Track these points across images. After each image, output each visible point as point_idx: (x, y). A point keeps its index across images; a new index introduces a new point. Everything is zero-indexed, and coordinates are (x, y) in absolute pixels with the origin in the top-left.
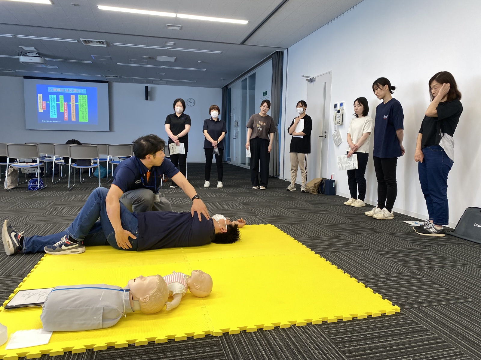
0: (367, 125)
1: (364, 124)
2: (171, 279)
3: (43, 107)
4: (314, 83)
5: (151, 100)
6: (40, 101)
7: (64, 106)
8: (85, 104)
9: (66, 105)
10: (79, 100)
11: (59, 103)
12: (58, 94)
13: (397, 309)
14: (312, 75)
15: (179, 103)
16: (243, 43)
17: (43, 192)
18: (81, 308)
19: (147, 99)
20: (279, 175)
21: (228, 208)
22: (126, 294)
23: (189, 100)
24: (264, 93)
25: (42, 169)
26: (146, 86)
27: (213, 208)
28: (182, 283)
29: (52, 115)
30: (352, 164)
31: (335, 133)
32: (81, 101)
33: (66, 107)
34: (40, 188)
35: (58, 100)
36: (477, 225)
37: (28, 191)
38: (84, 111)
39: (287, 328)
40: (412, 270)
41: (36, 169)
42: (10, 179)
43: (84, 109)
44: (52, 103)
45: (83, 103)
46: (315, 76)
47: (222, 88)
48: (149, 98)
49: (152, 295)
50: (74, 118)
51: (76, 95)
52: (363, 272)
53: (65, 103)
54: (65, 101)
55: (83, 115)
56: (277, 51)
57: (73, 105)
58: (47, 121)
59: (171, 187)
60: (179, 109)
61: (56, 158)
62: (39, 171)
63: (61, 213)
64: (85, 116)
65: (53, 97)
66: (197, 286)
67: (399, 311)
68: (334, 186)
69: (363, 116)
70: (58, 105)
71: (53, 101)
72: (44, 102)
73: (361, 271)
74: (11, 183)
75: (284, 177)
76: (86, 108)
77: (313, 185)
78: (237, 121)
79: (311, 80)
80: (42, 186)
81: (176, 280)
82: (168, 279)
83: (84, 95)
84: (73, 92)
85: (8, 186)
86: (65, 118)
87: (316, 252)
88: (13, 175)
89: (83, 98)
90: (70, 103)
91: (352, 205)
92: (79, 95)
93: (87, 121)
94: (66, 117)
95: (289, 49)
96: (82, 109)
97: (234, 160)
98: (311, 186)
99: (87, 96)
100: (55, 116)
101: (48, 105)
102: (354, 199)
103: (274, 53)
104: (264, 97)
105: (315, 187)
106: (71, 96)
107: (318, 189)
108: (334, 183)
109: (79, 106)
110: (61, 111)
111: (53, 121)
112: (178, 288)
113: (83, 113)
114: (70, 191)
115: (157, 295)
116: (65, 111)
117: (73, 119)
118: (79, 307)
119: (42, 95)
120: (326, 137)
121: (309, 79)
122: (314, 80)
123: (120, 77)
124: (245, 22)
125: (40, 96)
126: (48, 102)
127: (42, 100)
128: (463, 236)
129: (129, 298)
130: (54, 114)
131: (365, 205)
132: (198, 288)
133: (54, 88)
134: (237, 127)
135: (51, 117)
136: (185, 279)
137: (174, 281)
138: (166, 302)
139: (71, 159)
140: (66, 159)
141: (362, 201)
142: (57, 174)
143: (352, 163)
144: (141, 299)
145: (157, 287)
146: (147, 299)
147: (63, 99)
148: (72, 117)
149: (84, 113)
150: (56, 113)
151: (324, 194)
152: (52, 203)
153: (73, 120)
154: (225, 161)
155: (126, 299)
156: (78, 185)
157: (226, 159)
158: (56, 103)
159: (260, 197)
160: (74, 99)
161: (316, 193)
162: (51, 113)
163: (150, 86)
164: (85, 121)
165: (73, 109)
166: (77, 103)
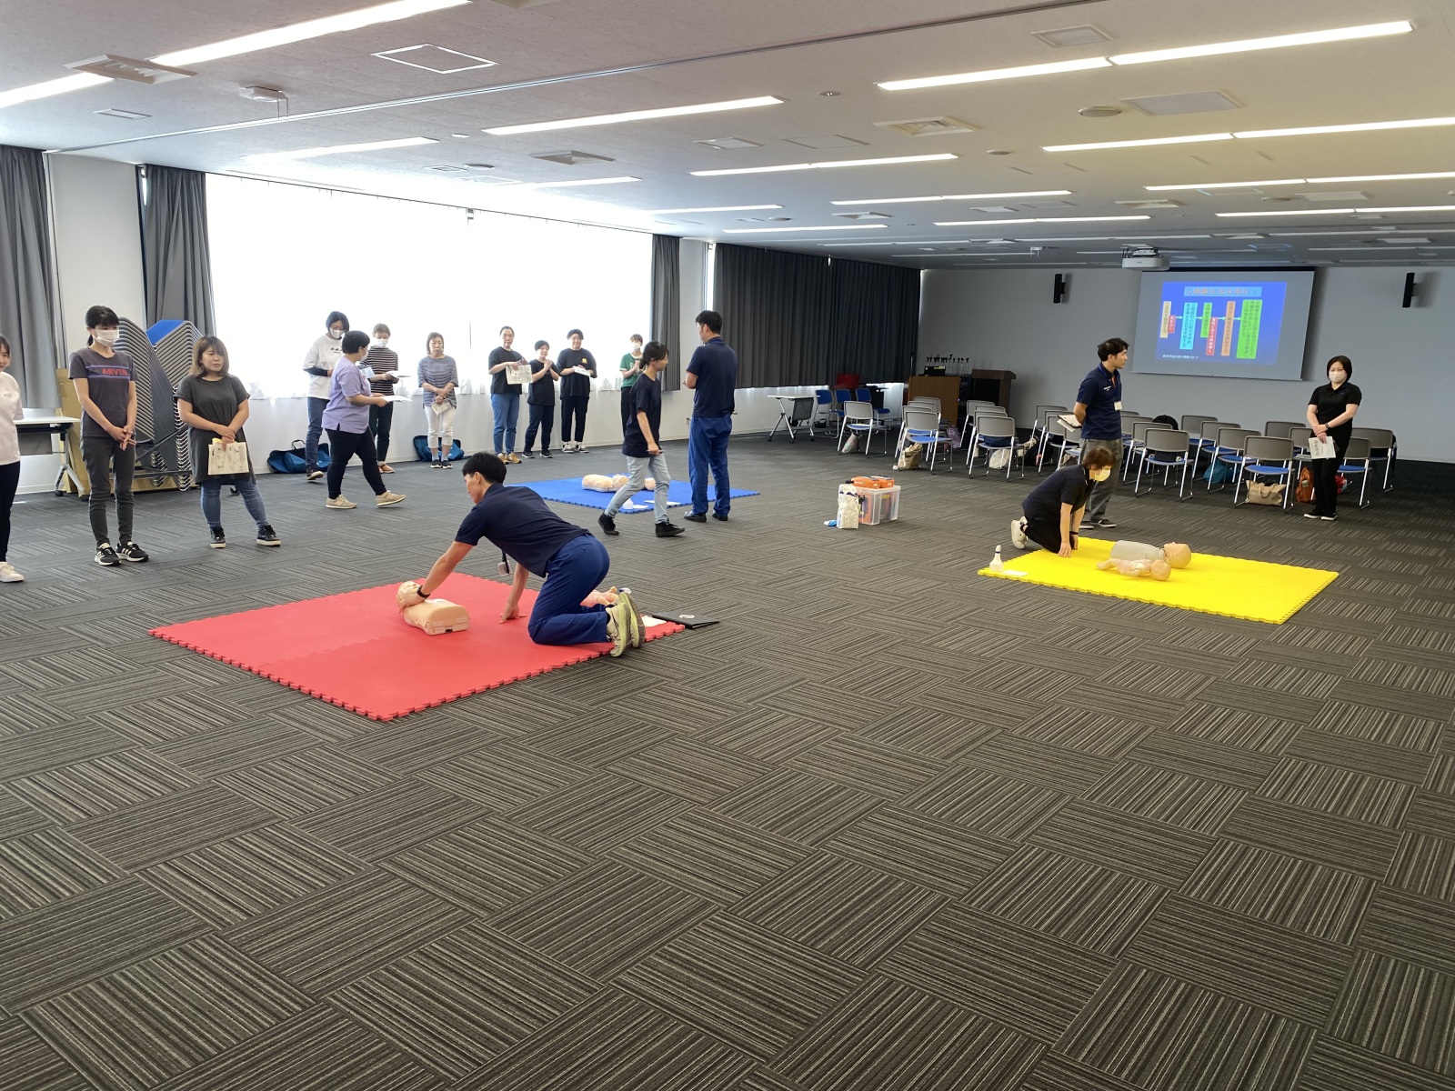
3: (1169, 327)
6: (1166, 315)
7: (1211, 326)
8: (1256, 319)
9: (1214, 323)
10: (1243, 312)
11: (1201, 318)
12: (1201, 301)
15: (1337, 365)
19: (1407, 304)
26: (1408, 274)
29: (1184, 345)
32: (1246, 314)
33: (1215, 327)
35: (1200, 313)
38: (1251, 335)
43: (1252, 332)
44: (1187, 320)
45: (1251, 318)
50: (1226, 350)
51: (1239, 301)
53: (1214, 319)
54: (1213, 315)
55: (1247, 344)
58: (1173, 356)
60: (1336, 375)
64: (1250, 346)
65: (1190, 308)
70: (1198, 323)
71: (1189, 315)
72: (1172, 317)
76: (1254, 328)
83: (1255, 301)
84: (1233, 295)
86: (1209, 349)
89: (1252, 306)
90: (1224, 318)
92: (1245, 301)
93: (1254, 357)
94: (1211, 347)
96: (1246, 331)
99: (1261, 301)
100: (1190, 347)
101: (1179, 324)
109: (1242, 324)
110: (1202, 335)
111: (1185, 357)
113: (1248, 340)
116: (1210, 335)
117: (1225, 352)
119: (1171, 302)
125: (1167, 305)
126: (1180, 317)
127: (1169, 314)
133: (1197, 288)
135: (1181, 347)
147: (1210, 311)
148: (1224, 348)
149: (1251, 339)
150: (1192, 340)
153: (1223, 354)
158: (1195, 318)
160: (1233, 310)
162: (1182, 339)
163: (1418, 271)
164: (1249, 357)
165: (1228, 331)
166: (1239, 319)
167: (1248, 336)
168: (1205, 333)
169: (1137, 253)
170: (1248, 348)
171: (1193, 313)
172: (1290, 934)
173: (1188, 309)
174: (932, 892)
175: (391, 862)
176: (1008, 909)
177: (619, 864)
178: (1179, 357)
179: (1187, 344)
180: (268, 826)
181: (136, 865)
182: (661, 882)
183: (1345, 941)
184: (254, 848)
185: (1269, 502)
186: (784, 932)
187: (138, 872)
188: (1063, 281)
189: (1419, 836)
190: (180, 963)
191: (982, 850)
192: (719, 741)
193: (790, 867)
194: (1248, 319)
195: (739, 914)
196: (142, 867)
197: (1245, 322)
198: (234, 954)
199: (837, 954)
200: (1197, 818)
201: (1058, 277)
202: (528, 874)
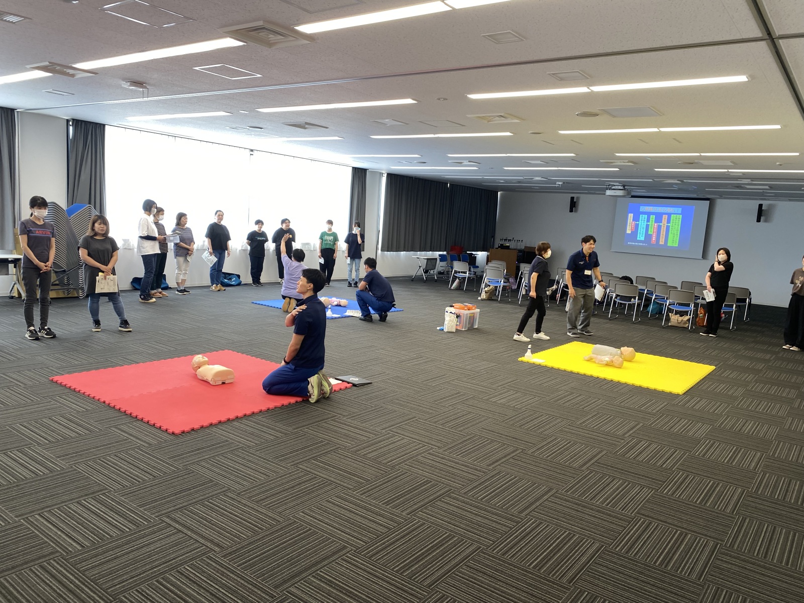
3: (631, 227)
6: (630, 221)
7: (654, 228)
8: (678, 225)
9: (655, 226)
10: (671, 221)
11: (649, 223)
12: (649, 214)
19: (759, 220)
26: (759, 204)
32: (673, 222)
33: (656, 229)
35: (648, 220)
38: (676, 233)
44: (641, 224)
45: (675, 224)
50: (662, 241)
51: (669, 215)
53: (656, 224)
54: (656, 222)
55: (673, 238)
57: (664, 227)
70: (647, 226)
71: (643, 221)
76: (677, 230)
83: (678, 215)
84: (666, 212)
89: (676, 218)
90: (661, 224)
92: (672, 215)
93: (677, 246)
94: (654, 239)
96: (673, 231)
99: (681, 216)
100: (642, 238)
101: (637, 226)
106: (664, 216)
110: (649, 233)
111: (640, 244)
113: (674, 236)
116: (653, 232)
117: (662, 242)
119: (633, 214)
125: (631, 216)
126: (638, 223)
127: (632, 221)
133: (647, 207)
135: (638, 239)
147: (654, 220)
148: (661, 240)
150: (644, 235)
153: (661, 243)
158: (645, 224)
160: (666, 220)
162: (638, 234)
163: (765, 203)
164: (675, 246)
165: (663, 231)
166: (669, 225)
167: (674, 234)
168: (651, 231)
169: (614, 187)
170: (673, 241)
171: (644, 220)
172: (669, 574)
173: (642, 218)
174: (472, 544)
175: (168, 517)
176: (514, 554)
177: (298, 523)
178: (637, 244)
179: (640, 237)
180: (101, 494)
181: (22, 515)
182: (320, 534)
183: (699, 579)
184: (92, 507)
185: (682, 325)
186: (387, 565)
187: (23, 519)
188: (575, 201)
189: (746, 519)
190: (39, 574)
191: (503, 520)
192: (363, 452)
193: (395, 527)
194: (674, 225)
195: (362, 554)
196: (26, 516)
197: (672, 226)
198: (72, 570)
199: (415, 579)
200: (625, 504)
201: (572, 198)
202: (246, 527)
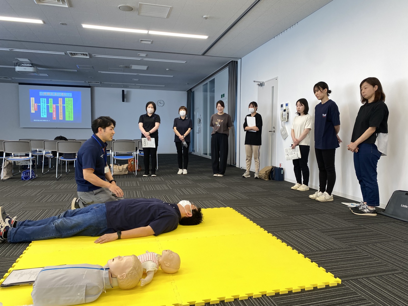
0: (307, 122)
1: (305, 121)
2: (145, 258)
3: (35, 108)
4: (264, 87)
5: (127, 101)
6: (33, 103)
7: (53, 108)
8: (71, 105)
9: (54, 107)
10: (66, 102)
11: (48, 105)
12: (48, 98)
13: (339, 280)
14: (261, 81)
15: (151, 105)
16: (204, 54)
17: (34, 182)
18: (67, 286)
19: (123, 101)
20: (236, 164)
21: (193, 194)
22: (106, 273)
23: (159, 101)
24: (222, 95)
25: (33, 161)
26: (122, 90)
27: (180, 193)
28: (154, 261)
29: (43, 115)
30: (296, 155)
31: (282, 128)
32: (67, 103)
33: (55, 109)
34: (32, 178)
35: (48, 102)
36: (403, 206)
37: (22, 181)
38: (70, 111)
39: (245, 300)
40: (350, 246)
41: (28, 162)
42: (6, 171)
43: (70, 110)
44: (42, 105)
45: (69, 105)
46: (264, 81)
47: (187, 91)
48: (125, 100)
49: (128, 273)
50: (61, 117)
51: (64, 98)
52: (309, 248)
54: (53, 104)
55: (69, 115)
56: (232, 61)
57: (61, 107)
58: (38, 120)
59: (144, 175)
60: (150, 110)
61: (46, 152)
62: (31, 164)
63: (49, 200)
64: (70, 116)
65: (43, 100)
66: (167, 263)
67: (340, 283)
68: (282, 173)
69: (304, 114)
70: (48, 107)
72: (36, 104)
73: (307, 247)
74: (7, 174)
75: (240, 166)
77: (264, 172)
78: (200, 118)
79: (261, 85)
80: (33, 177)
81: (149, 259)
82: (142, 258)
83: (70, 98)
84: (60, 96)
85: (4, 177)
86: (54, 117)
87: (269, 231)
88: (8, 167)
89: (69, 100)
90: (58, 105)
91: (298, 189)
92: (66, 98)
93: (72, 120)
95: (242, 58)
96: (68, 110)
97: (198, 151)
98: (263, 173)
99: (72, 98)
100: (45, 116)
101: (39, 107)
102: (299, 184)
103: (230, 62)
104: (222, 98)
105: (266, 174)
106: (59, 99)
107: (269, 176)
108: (282, 171)
109: (66, 107)
110: (50, 112)
111: (44, 120)
112: (151, 266)
114: (58, 180)
115: (133, 272)
116: (53, 111)
118: (65, 285)
119: (34, 98)
120: (274, 132)
121: (260, 83)
122: (263, 84)
123: (101, 83)
124: (205, 37)
126: (39, 104)
128: (392, 215)
129: (108, 276)
130: (44, 114)
131: (308, 189)
132: (168, 266)
133: (44, 92)
134: (200, 123)
135: (42, 116)
136: (157, 258)
137: (147, 260)
138: (141, 279)
139: (59, 153)
140: (54, 153)
141: (306, 186)
142: (46, 165)
143: (296, 153)
144: (119, 276)
145: (132, 266)
146: (125, 276)
147: (52, 102)
149: (70, 113)
151: (274, 180)
152: (42, 192)
153: (60, 119)
154: (190, 152)
155: (106, 276)
156: (65, 175)
157: (191, 150)
158: (46, 105)
159: (220, 184)
160: (62, 102)
161: (267, 179)
162: (41, 113)
165: (61, 110)
166: (64, 105)
168: (51, 110)
171: (44, 102)
178: (41, 120)
